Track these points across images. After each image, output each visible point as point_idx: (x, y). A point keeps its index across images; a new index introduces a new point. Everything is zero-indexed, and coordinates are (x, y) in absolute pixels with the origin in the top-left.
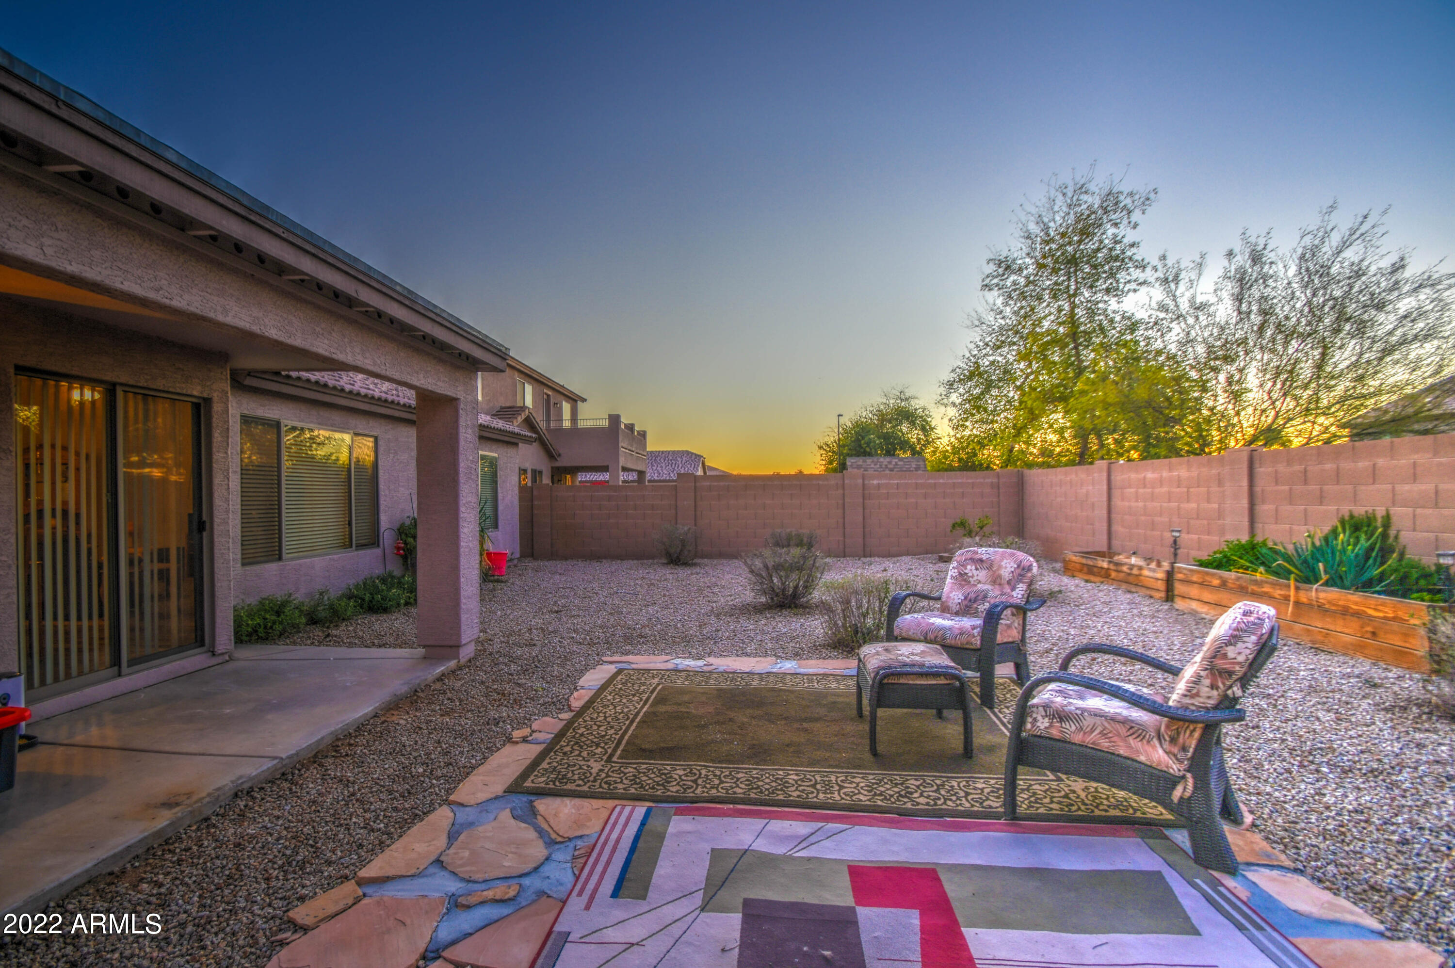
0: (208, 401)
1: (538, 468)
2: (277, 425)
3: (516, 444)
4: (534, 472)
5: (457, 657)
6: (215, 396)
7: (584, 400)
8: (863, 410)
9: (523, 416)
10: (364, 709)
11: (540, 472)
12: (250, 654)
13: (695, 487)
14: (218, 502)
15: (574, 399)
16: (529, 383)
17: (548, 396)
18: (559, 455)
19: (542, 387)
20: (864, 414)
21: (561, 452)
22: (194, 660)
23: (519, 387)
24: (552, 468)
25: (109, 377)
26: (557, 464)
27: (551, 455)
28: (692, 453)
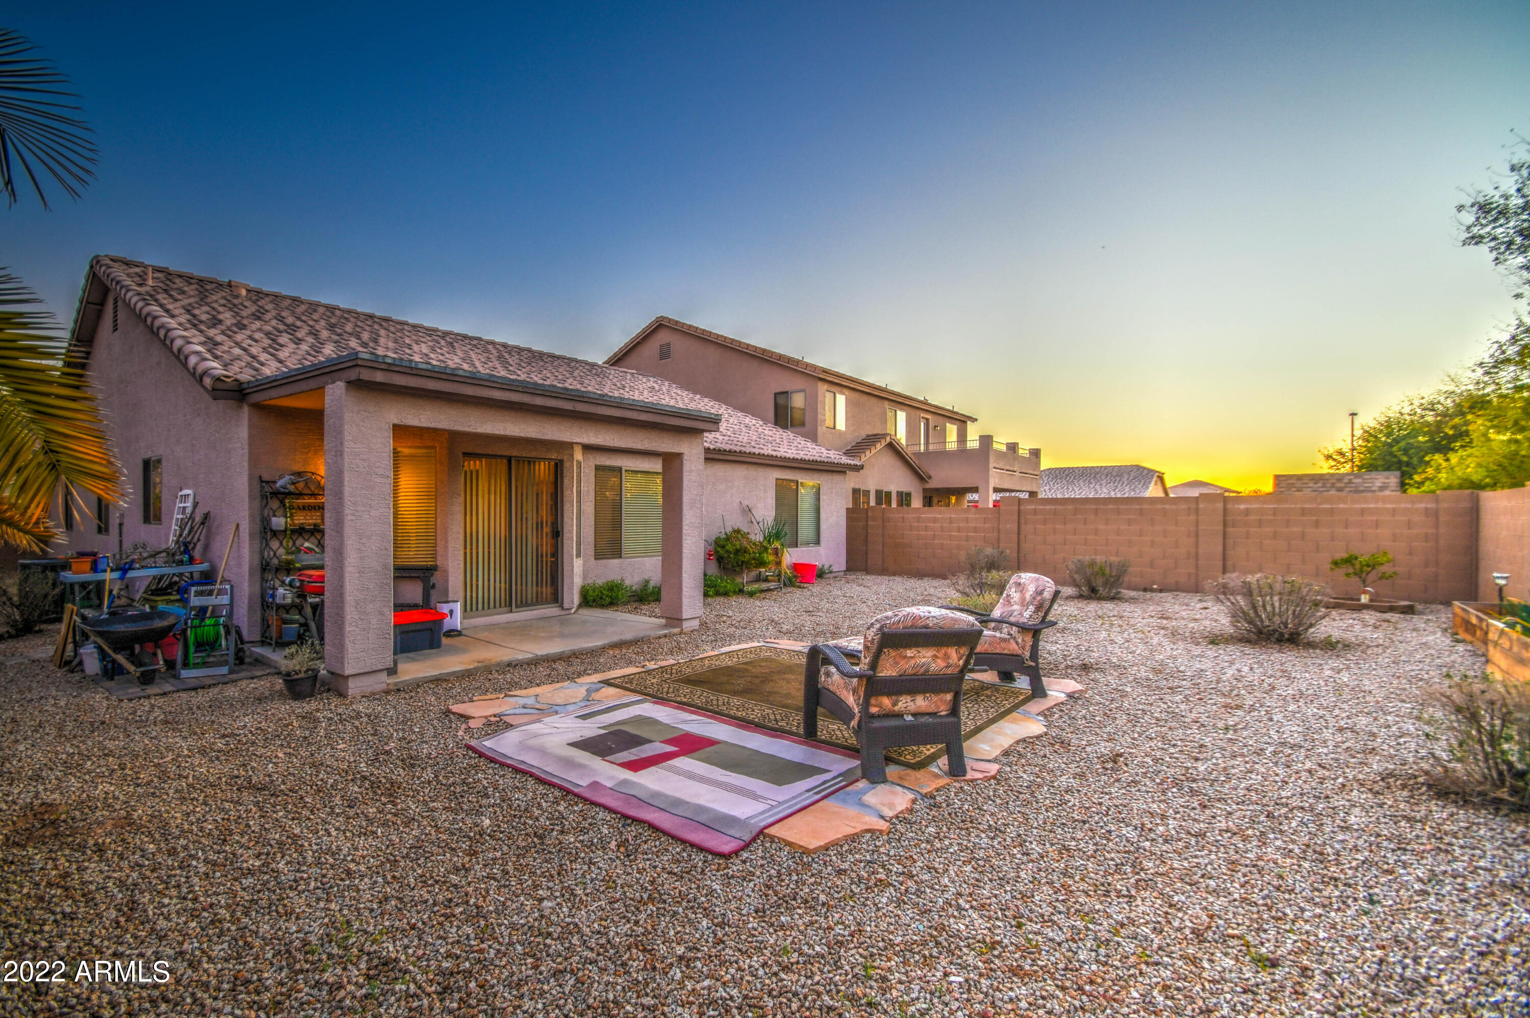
0: (562, 461)
1: (905, 489)
2: (620, 469)
3: (845, 472)
4: (900, 494)
5: (681, 626)
6: (565, 458)
7: (974, 420)
8: (1406, 403)
9: (884, 443)
10: (600, 643)
11: (909, 495)
12: (586, 613)
13: (1019, 512)
14: (566, 520)
15: (962, 421)
16: (901, 410)
17: (927, 420)
18: (930, 477)
19: (918, 412)
20: (1407, 410)
21: (932, 473)
22: (551, 611)
23: (890, 414)
24: (925, 490)
25: (508, 453)
26: (928, 486)
27: (920, 476)
28: (1144, 468)
